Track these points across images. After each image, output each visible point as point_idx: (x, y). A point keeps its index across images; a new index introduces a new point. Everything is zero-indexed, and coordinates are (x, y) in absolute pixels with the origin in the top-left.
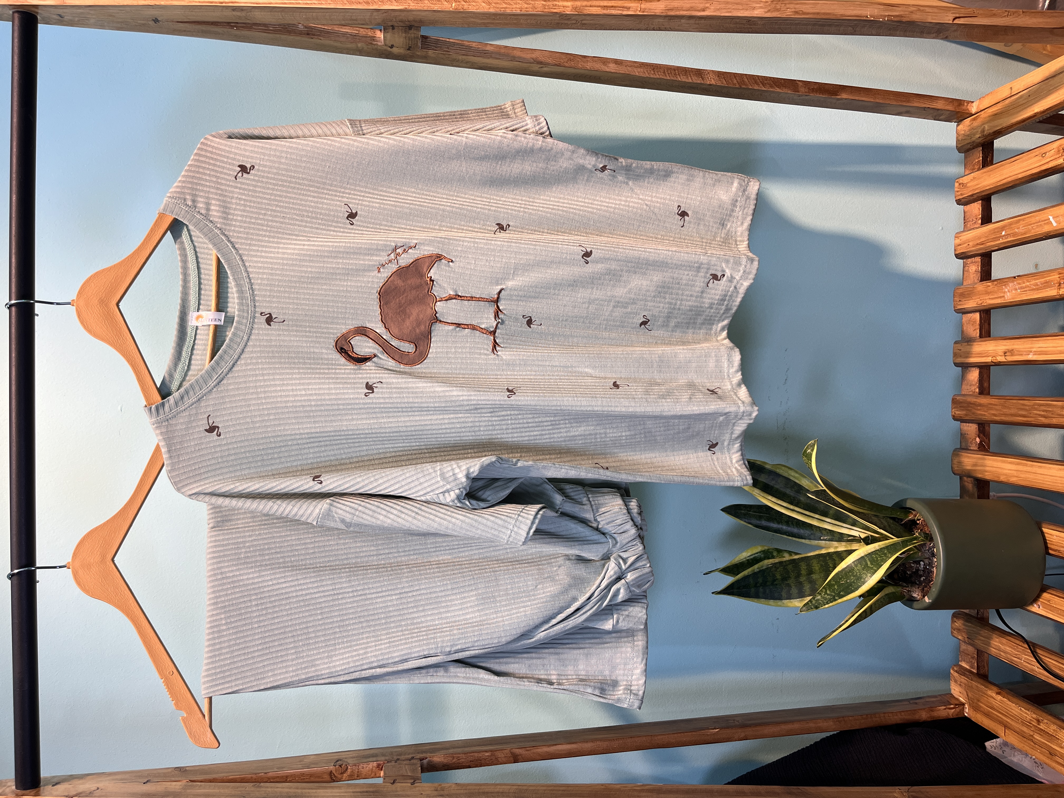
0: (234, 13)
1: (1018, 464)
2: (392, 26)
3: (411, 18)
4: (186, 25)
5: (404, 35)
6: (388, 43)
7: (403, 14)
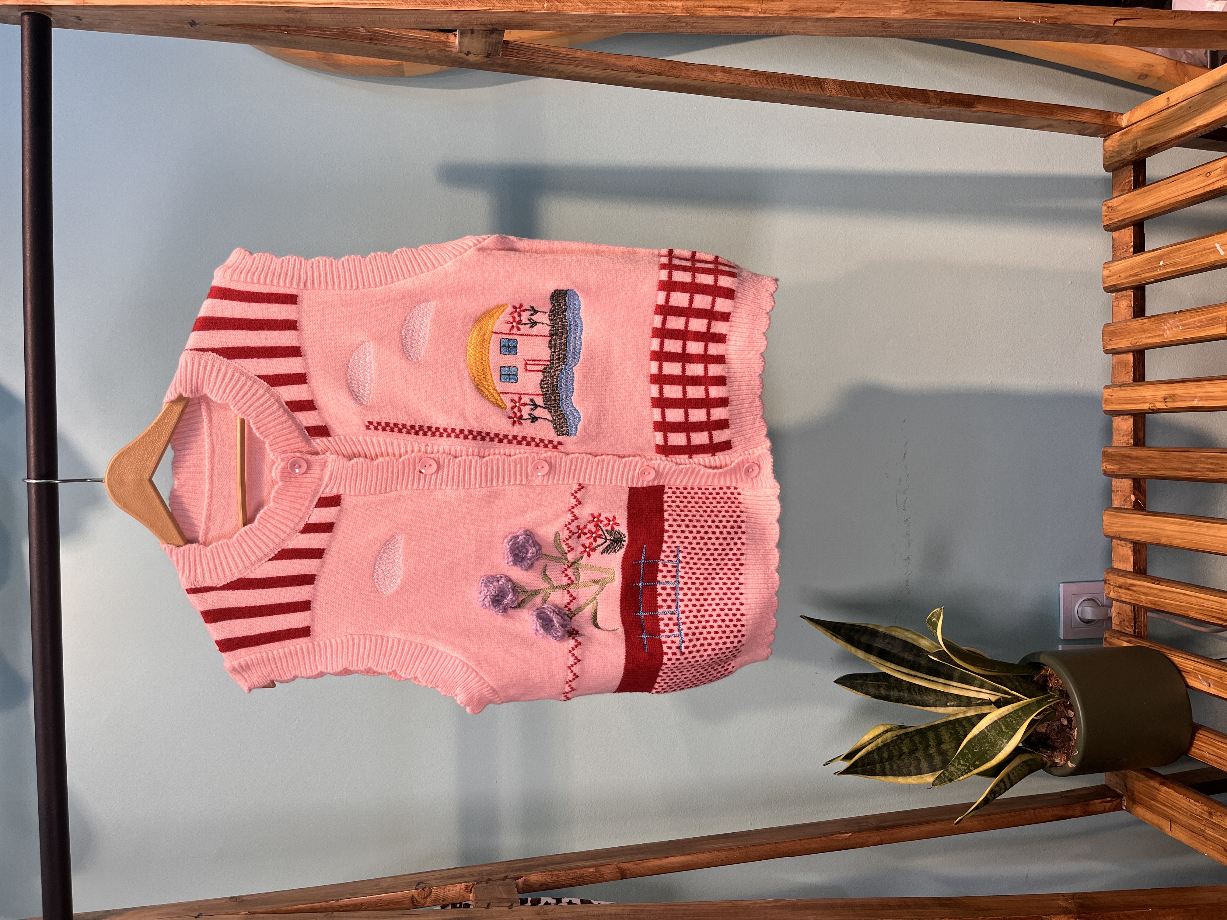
0: (287, 15)
1: (1182, 524)
2: (472, 30)
3: (495, 21)
4: (229, 28)
5: (484, 40)
6: (464, 49)
7: (486, 16)
